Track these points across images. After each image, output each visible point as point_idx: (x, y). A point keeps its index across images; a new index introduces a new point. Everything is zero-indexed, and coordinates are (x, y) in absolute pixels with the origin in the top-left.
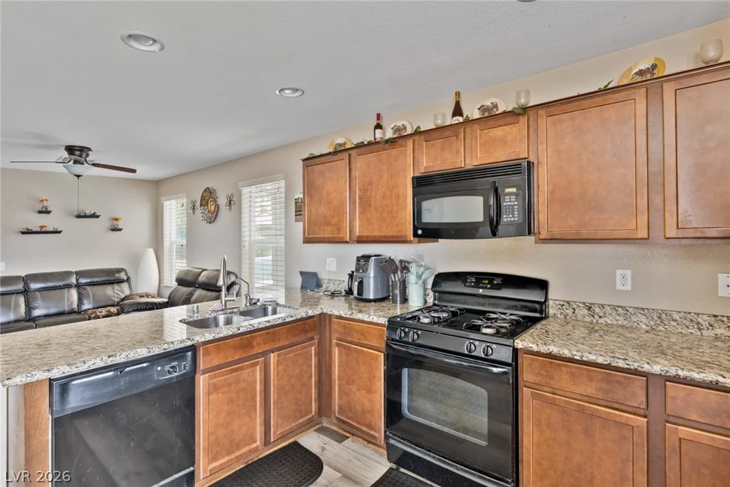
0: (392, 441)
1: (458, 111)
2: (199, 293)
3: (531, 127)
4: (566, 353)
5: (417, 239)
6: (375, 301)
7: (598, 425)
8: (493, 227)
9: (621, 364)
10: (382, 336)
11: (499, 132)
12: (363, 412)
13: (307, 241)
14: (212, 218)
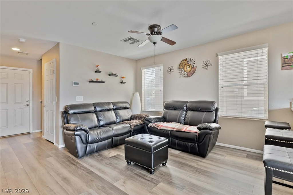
14: (189, 74)
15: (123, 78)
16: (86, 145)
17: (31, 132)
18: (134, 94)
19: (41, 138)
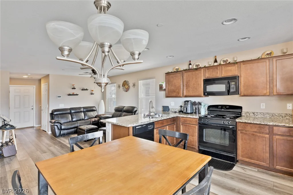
0: (200, 148)
1: (216, 61)
2: (124, 113)
3: (239, 67)
4: (249, 122)
5: (204, 96)
6: (190, 113)
7: (257, 138)
8: (228, 93)
9: (263, 123)
10: (197, 121)
11: (229, 68)
12: (191, 142)
13: (167, 97)
14: (127, 90)
15: (92, 91)
16: (60, 131)
17: (34, 126)
18: (100, 101)
19: (40, 129)
